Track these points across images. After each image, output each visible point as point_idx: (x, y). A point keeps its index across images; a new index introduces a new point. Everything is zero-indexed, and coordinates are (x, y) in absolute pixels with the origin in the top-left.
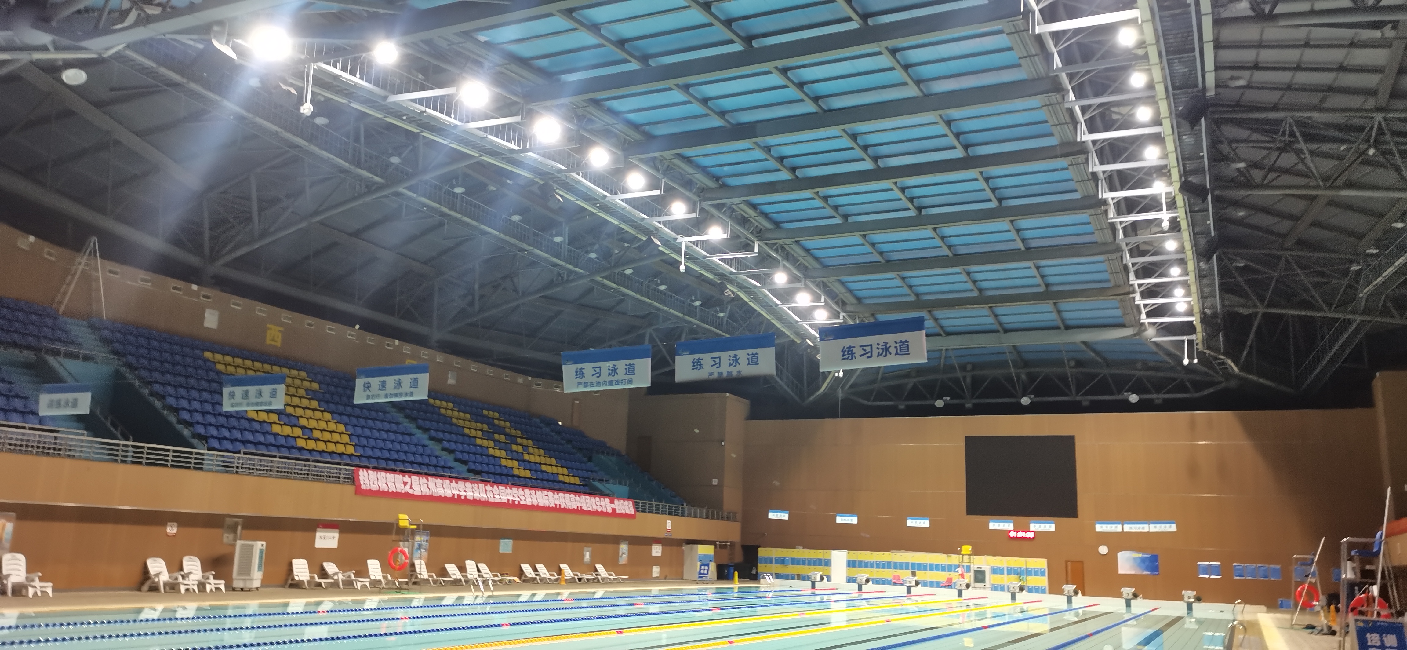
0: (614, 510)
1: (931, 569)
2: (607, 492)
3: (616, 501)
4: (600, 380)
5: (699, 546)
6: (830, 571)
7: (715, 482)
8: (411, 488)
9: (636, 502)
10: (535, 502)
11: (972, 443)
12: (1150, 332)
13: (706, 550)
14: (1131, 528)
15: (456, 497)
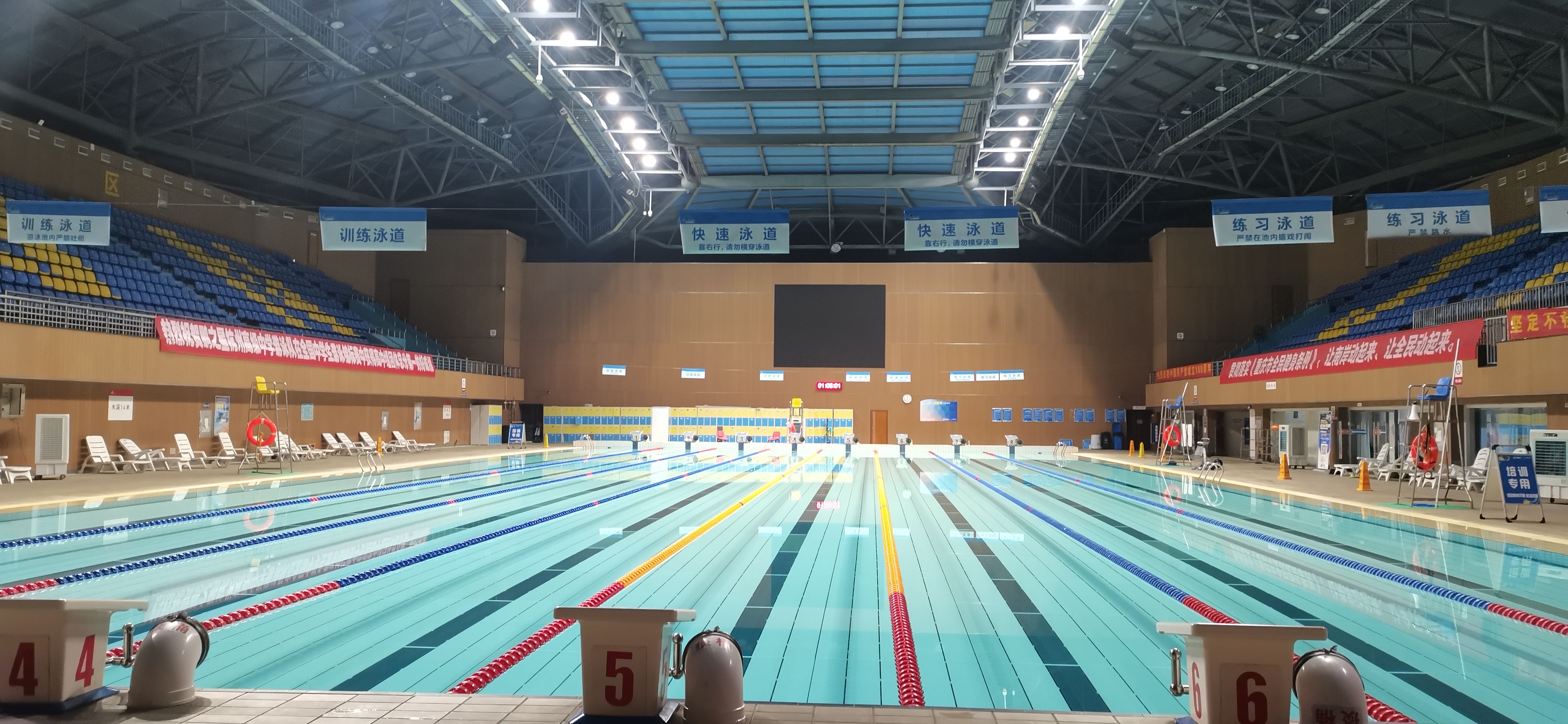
0: (415, 367)
3: (416, 357)
4: (1268, 233)
5: (490, 406)
6: (651, 430)
7: (493, 333)
8: (218, 342)
9: (433, 358)
10: (343, 360)
11: (783, 293)
12: (975, 181)
13: (495, 411)
14: (983, 377)
15: (265, 354)
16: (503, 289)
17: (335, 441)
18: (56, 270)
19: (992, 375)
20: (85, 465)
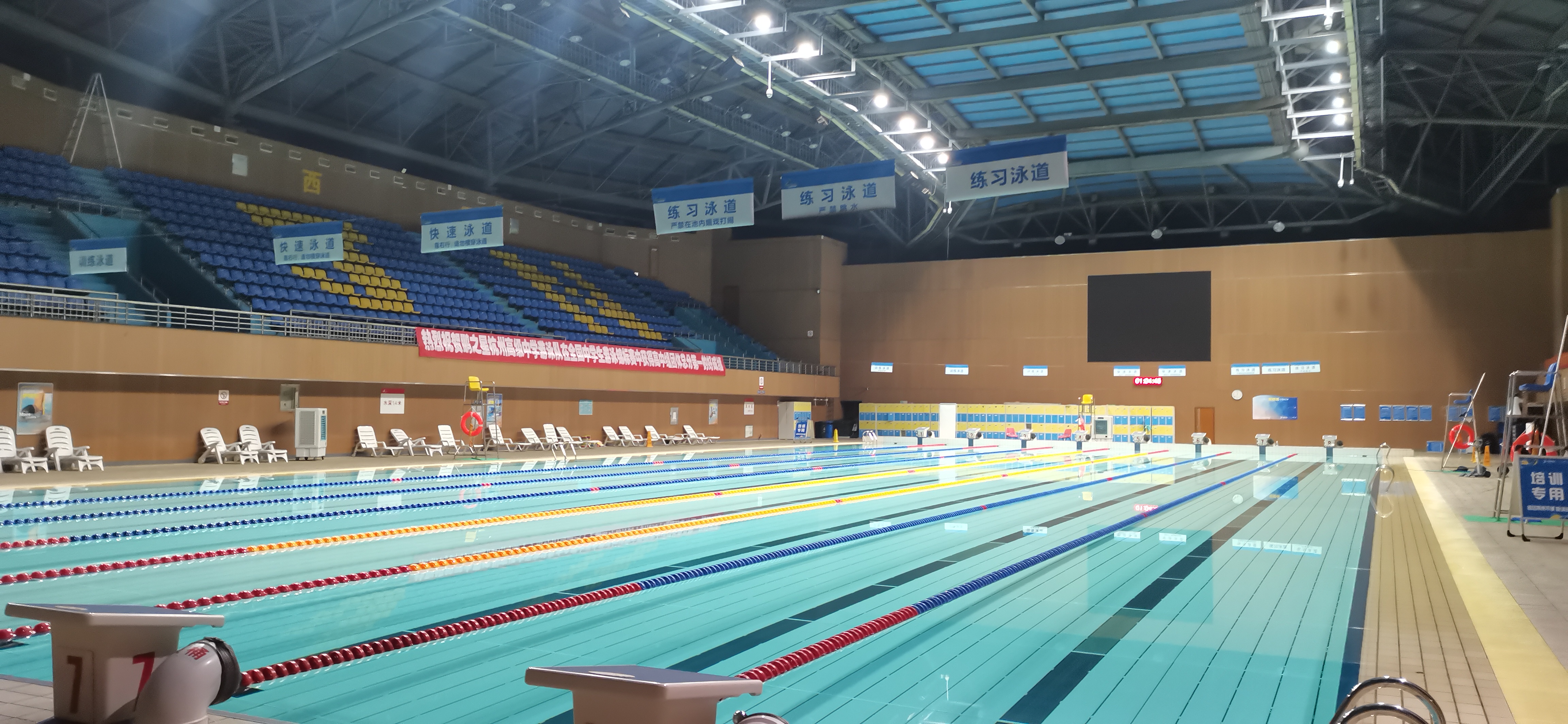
0: (701, 367)
1: (1048, 421)
2: (692, 347)
3: (703, 358)
4: (697, 219)
5: (795, 403)
6: (938, 426)
7: (810, 333)
8: (479, 348)
9: (724, 358)
10: (615, 361)
11: (1095, 283)
12: (1302, 151)
13: (805, 407)
14: (1270, 370)
15: (528, 357)
16: (818, 292)
17: (614, 433)
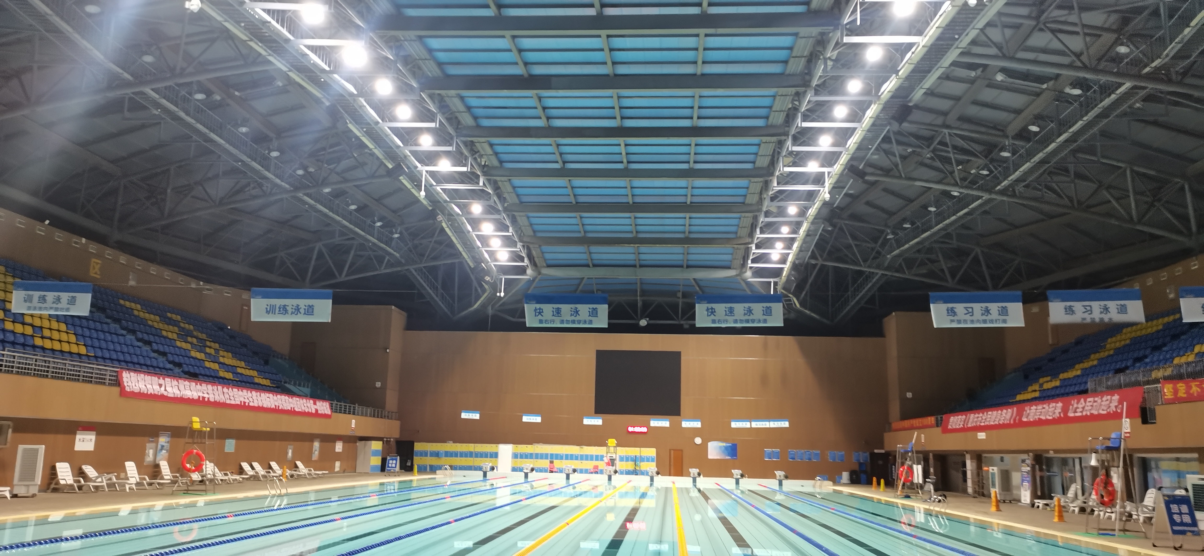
0: (317, 410)
2: (301, 393)
3: (318, 403)
4: (974, 318)
5: (373, 442)
6: (497, 463)
7: (378, 384)
8: (165, 390)
9: (331, 404)
10: (261, 405)
11: (601, 356)
12: (749, 274)
13: (377, 446)
14: (757, 425)
15: (201, 399)
16: (388, 351)
17: (250, 469)
18: (47, 333)
19: (764, 423)
20: (53, 486)
